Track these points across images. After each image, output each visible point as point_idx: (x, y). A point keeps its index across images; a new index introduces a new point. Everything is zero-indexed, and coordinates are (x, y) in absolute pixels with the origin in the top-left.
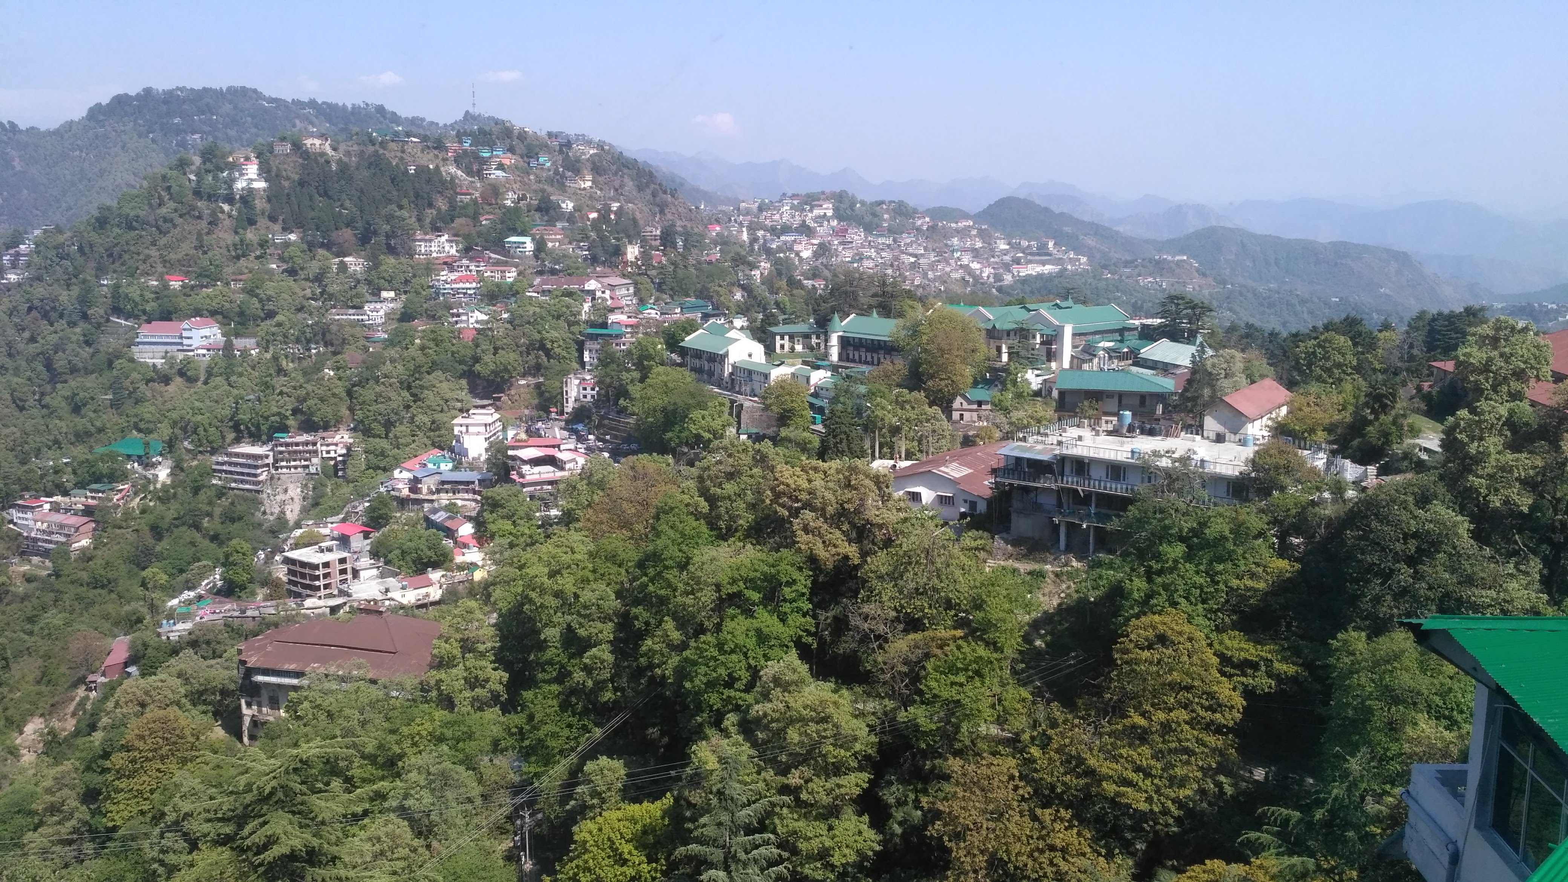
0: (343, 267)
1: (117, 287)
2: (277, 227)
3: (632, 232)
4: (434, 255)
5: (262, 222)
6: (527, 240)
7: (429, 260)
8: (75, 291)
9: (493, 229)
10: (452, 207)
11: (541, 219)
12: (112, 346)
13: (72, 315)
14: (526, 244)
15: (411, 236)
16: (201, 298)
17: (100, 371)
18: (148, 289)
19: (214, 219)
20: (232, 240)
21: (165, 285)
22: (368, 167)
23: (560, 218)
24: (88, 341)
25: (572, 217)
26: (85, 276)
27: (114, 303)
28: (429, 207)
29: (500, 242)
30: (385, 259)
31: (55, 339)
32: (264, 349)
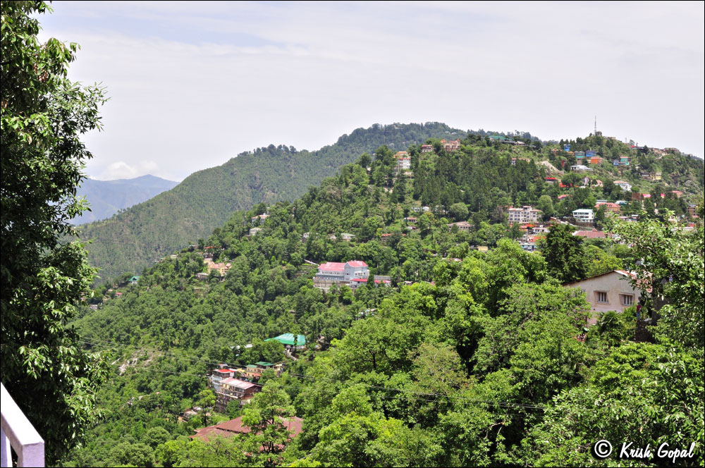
0: (455, 229)
1: (312, 239)
2: (419, 203)
4: (521, 222)
5: (409, 199)
6: (590, 211)
7: (517, 226)
8: (286, 242)
9: (566, 204)
10: (539, 189)
11: (605, 198)
12: (301, 278)
13: (283, 256)
14: (590, 215)
15: (505, 209)
16: (360, 248)
17: (291, 294)
18: (329, 242)
19: (377, 196)
20: (386, 209)
21: (340, 239)
22: (484, 161)
23: (619, 197)
24: (289, 275)
25: (628, 196)
26: (295, 232)
27: (309, 250)
28: (523, 188)
29: (569, 213)
30: (485, 224)
31: (269, 272)
32: (394, 283)
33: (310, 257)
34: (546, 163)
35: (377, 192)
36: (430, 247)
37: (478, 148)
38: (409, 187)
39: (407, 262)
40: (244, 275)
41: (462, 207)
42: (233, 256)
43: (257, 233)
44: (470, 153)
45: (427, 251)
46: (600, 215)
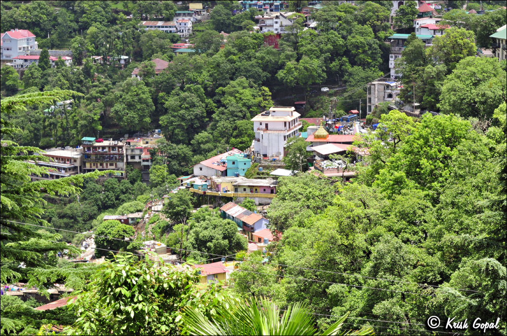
16: (21, 11)
32: (77, 61)
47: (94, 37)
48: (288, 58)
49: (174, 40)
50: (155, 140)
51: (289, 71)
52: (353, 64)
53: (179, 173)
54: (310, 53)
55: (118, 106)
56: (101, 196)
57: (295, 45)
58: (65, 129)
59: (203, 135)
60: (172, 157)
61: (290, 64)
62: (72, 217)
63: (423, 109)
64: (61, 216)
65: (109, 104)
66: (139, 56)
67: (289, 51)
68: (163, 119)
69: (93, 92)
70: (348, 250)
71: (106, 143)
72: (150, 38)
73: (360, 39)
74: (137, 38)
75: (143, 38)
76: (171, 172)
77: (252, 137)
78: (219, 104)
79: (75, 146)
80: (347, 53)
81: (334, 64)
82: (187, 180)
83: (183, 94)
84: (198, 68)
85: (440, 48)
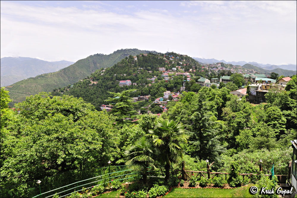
0: (149, 73)
1: (117, 76)
2: (140, 67)
3: (191, 67)
5: (138, 66)
6: (175, 68)
7: (162, 72)
8: (111, 76)
9: (171, 67)
10: (165, 64)
11: (177, 65)
12: (116, 84)
13: (110, 80)
14: (175, 69)
15: (158, 68)
16: (128, 77)
17: (114, 88)
18: (121, 76)
19: (131, 66)
20: (133, 69)
21: (124, 75)
22: (153, 58)
23: (180, 65)
24: (113, 84)
25: (182, 65)
26: (112, 74)
27: (116, 78)
28: (161, 64)
29: (171, 69)
30: (155, 71)
31: (108, 83)
32: (137, 84)
33: (117, 79)
34: (165, 58)
35: (131, 65)
36: (144, 76)
37: (151, 55)
38: (137, 64)
39: (139, 80)
40: (101, 84)
41: (150, 68)
42: (98, 80)
43: (103, 74)
44: (149, 56)
45: (143, 77)
46: (177, 69)
47: (140, 81)
48: (169, 84)
49: (152, 81)
50: (149, 96)
51: (169, 86)
52: (178, 85)
53: (153, 101)
54: (172, 83)
55: (143, 91)
56: (141, 104)
57: (170, 82)
58: (135, 95)
59: (156, 95)
60: (152, 98)
61: (169, 85)
62: (137, 108)
63: (188, 91)
64: (135, 107)
65: (142, 91)
66: (147, 84)
67: (169, 83)
68: (150, 93)
69: (140, 89)
70: (178, 111)
71: (142, 97)
72: (148, 81)
73: (179, 81)
74: (146, 81)
75: (147, 81)
76: (152, 101)
77: (164, 95)
78: (159, 90)
79: (137, 97)
80: (177, 83)
81: (175, 85)
82: (154, 102)
83: (153, 89)
84: (155, 85)
85: (190, 82)
